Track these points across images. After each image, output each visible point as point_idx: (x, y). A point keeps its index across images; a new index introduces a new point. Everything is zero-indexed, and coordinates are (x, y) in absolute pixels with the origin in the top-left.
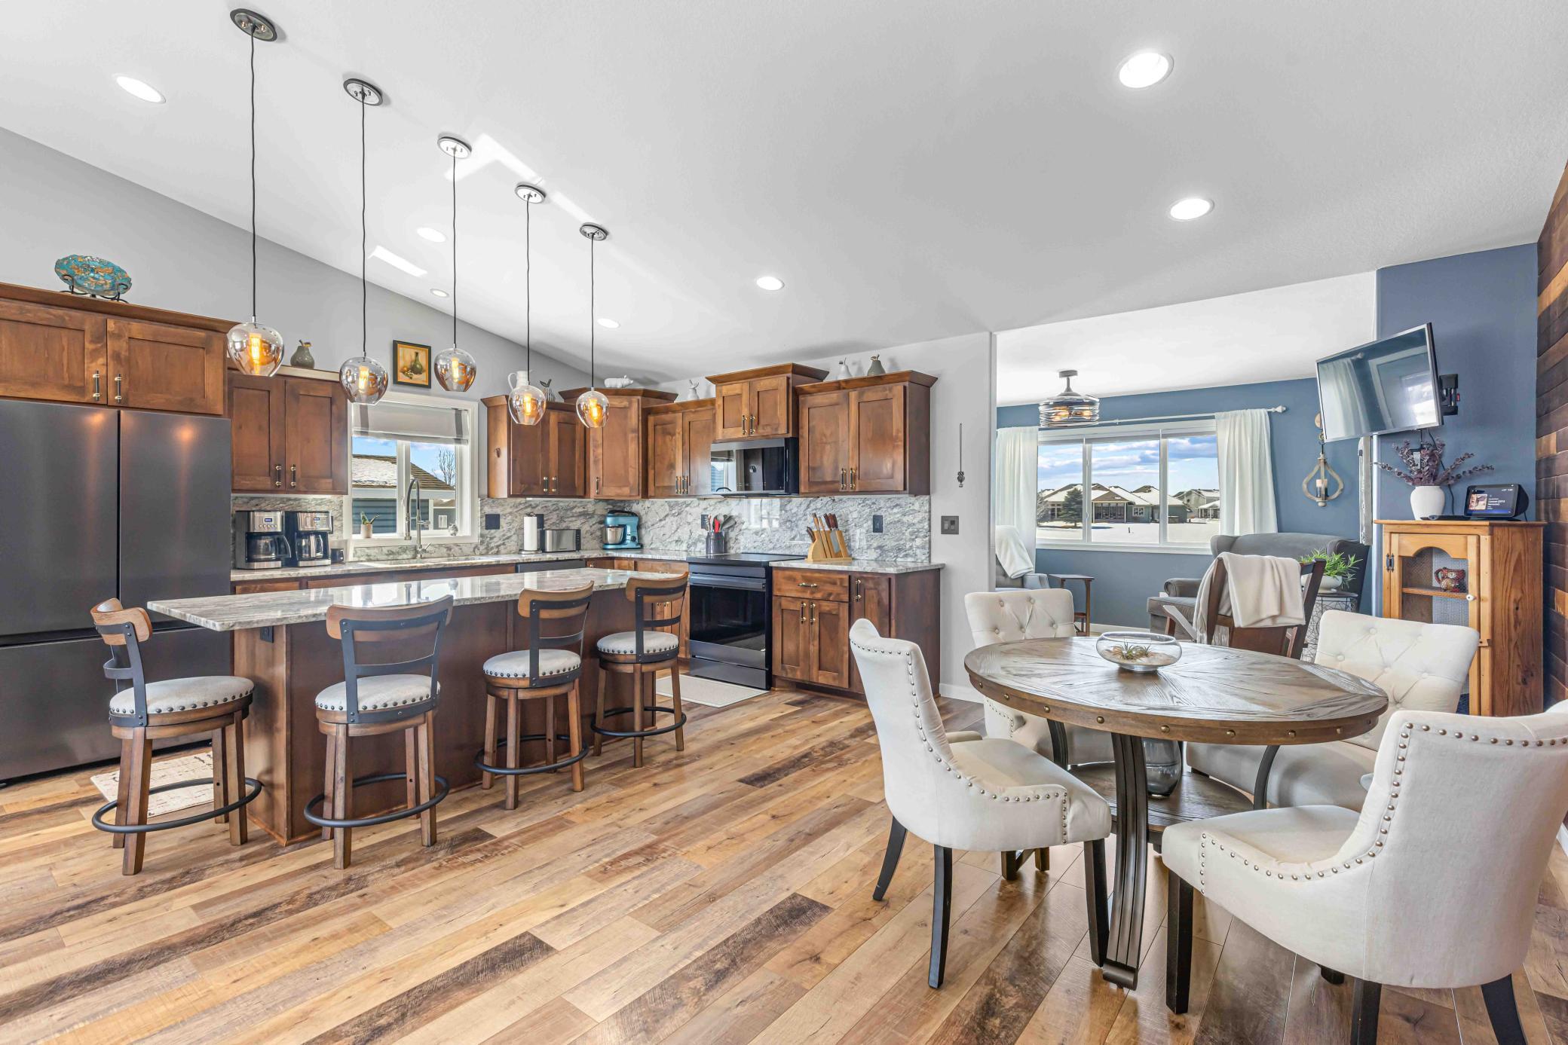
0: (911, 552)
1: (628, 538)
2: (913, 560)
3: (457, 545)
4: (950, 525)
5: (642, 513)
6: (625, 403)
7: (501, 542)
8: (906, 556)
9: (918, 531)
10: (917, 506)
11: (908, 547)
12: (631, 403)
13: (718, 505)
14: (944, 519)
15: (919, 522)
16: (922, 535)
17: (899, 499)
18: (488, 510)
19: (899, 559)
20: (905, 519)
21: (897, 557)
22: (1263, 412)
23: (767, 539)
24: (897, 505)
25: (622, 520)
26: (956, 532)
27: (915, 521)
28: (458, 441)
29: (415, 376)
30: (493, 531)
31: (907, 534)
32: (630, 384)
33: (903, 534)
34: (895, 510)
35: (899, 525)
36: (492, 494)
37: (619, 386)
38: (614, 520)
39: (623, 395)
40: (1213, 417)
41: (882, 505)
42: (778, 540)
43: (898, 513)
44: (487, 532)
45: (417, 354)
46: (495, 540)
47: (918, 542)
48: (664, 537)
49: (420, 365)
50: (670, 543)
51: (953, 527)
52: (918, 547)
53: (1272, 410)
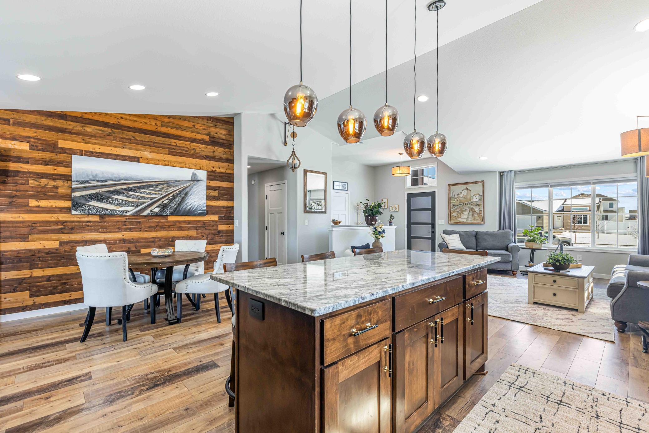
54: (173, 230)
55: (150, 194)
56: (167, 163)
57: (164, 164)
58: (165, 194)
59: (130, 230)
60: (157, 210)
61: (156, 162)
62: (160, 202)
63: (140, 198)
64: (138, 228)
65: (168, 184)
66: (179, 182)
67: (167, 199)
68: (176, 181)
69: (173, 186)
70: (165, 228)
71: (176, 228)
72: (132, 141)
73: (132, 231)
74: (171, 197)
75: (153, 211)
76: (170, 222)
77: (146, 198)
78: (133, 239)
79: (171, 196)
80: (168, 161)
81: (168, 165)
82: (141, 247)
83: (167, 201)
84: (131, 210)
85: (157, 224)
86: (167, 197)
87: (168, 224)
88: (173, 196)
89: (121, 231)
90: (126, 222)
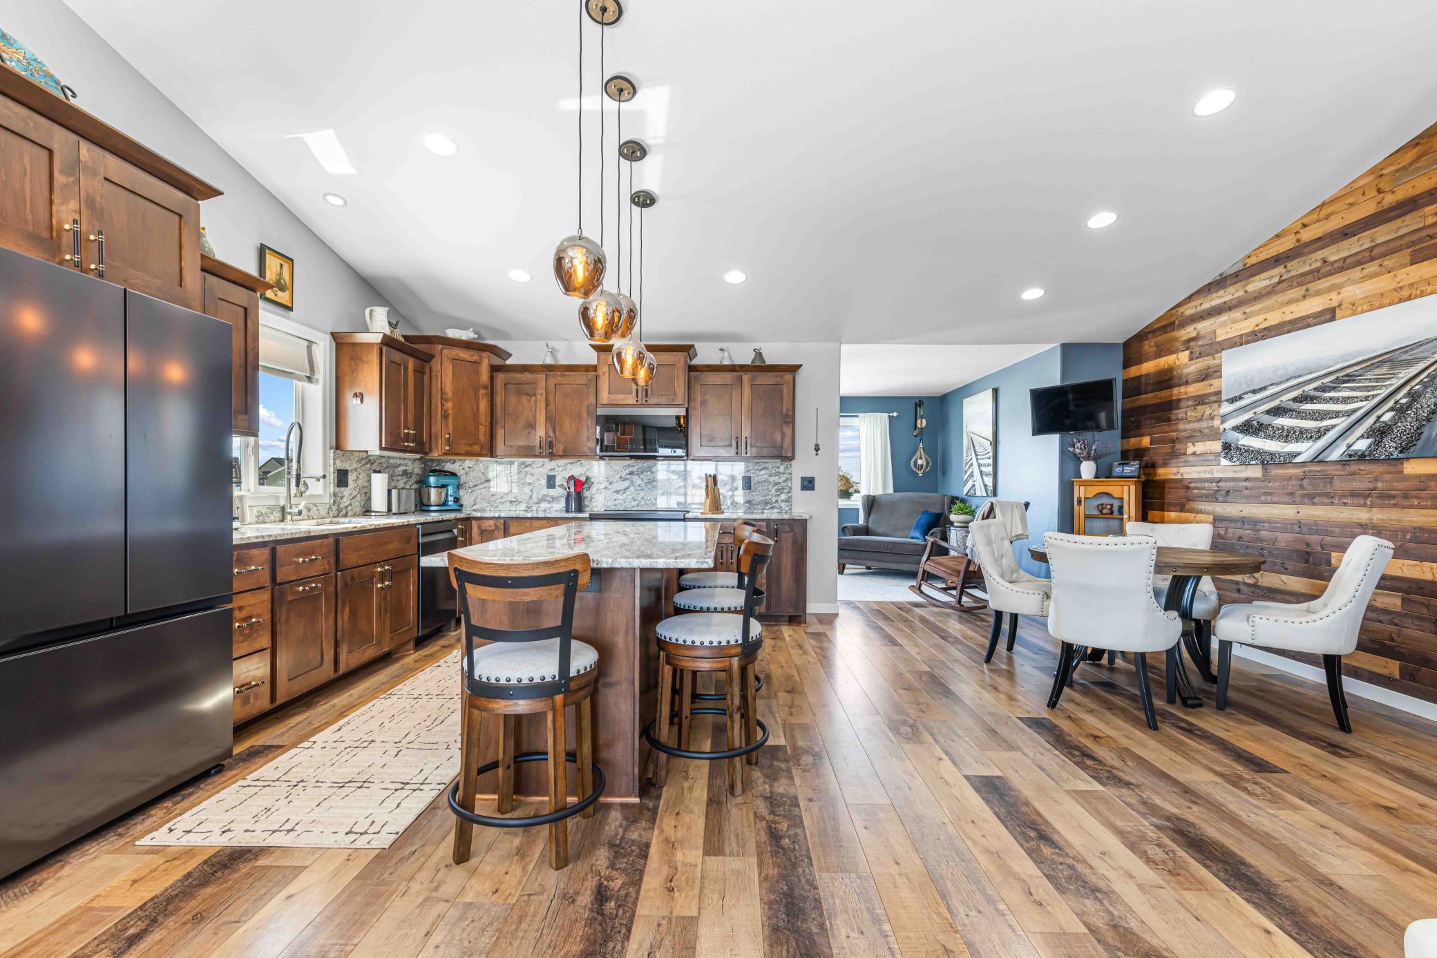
0: (776, 505)
1: (451, 498)
2: (778, 511)
3: (315, 505)
4: (808, 484)
5: (460, 473)
6: (475, 358)
7: (348, 503)
8: (772, 508)
9: (783, 489)
10: (782, 469)
11: (774, 501)
12: (481, 357)
13: (570, 466)
14: (803, 479)
15: (784, 482)
16: (786, 491)
17: (766, 463)
18: (340, 465)
19: (765, 511)
20: (771, 479)
21: (764, 509)
22: (886, 415)
23: (630, 497)
24: (764, 468)
25: (443, 481)
26: (813, 489)
27: (780, 481)
28: (309, 379)
29: (280, 293)
30: (343, 489)
31: (773, 490)
32: (475, 339)
33: (770, 491)
34: (763, 472)
35: (766, 484)
36: (342, 443)
37: (464, 338)
38: (438, 480)
39: (473, 349)
40: (857, 416)
41: (750, 468)
42: (643, 498)
43: (765, 474)
44: (338, 490)
45: (282, 266)
46: (345, 499)
47: (783, 497)
48: (494, 498)
49: (284, 281)
50: (503, 503)
51: (810, 485)
52: (782, 501)
53: (891, 414)
54: (1419, 507)
55: (1345, 400)
56: (1405, 293)
57: (1397, 300)
58: (1384, 393)
59: (1311, 498)
60: (1362, 445)
61: (1377, 303)
62: (1371, 420)
63: (1323, 415)
64: (1326, 495)
65: (1391, 359)
66: (1429, 346)
67: (1391, 409)
68: (1419, 344)
69: (1406, 364)
70: (1394, 497)
71: (1426, 499)
72: (1321, 271)
73: (1314, 504)
74: (1404, 401)
75: (1354, 447)
76: (1408, 478)
77: (1337, 414)
78: (1315, 524)
79: (1404, 397)
80: (1411, 285)
81: (1409, 298)
82: (1332, 546)
83: (1390, 414)
84: (1305, 450)
85: (1371, 485)
86: (1391, 403)
87: (1402, 485)
88: (1409, 393)
89: (1294, 503)
90: (1304, 481)
